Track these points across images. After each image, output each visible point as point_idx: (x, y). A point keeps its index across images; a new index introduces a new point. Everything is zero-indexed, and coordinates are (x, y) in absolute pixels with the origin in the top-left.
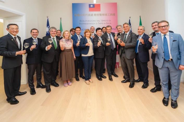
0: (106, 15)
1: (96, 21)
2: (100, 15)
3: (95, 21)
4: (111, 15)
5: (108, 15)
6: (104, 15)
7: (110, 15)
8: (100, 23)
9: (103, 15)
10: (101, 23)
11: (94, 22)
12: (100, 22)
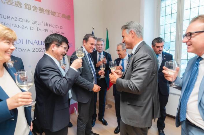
0: (54, 13)
1: (31, 22)
2: (41, 10)
3: (28, 21)
4: (63, 16)
5: (57, 14)
6: (49, 14)
7: (61, 15)
8: (40, 29)
9: (48, 12)
10: (43, 30)
11: (25, 24)
12: (40, 27)
